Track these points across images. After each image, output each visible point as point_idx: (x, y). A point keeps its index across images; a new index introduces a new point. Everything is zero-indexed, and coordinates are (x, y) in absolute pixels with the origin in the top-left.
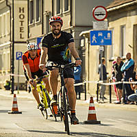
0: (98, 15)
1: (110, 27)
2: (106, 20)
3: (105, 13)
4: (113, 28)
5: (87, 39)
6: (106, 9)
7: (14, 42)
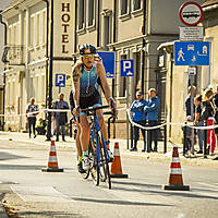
0: (188, 17)
1: (207, 36)
2: (201, 24)
3: (199, 14)
4: (212, 38)
5: (169, 56)
6: (201, 8)
7: (52, 59)
